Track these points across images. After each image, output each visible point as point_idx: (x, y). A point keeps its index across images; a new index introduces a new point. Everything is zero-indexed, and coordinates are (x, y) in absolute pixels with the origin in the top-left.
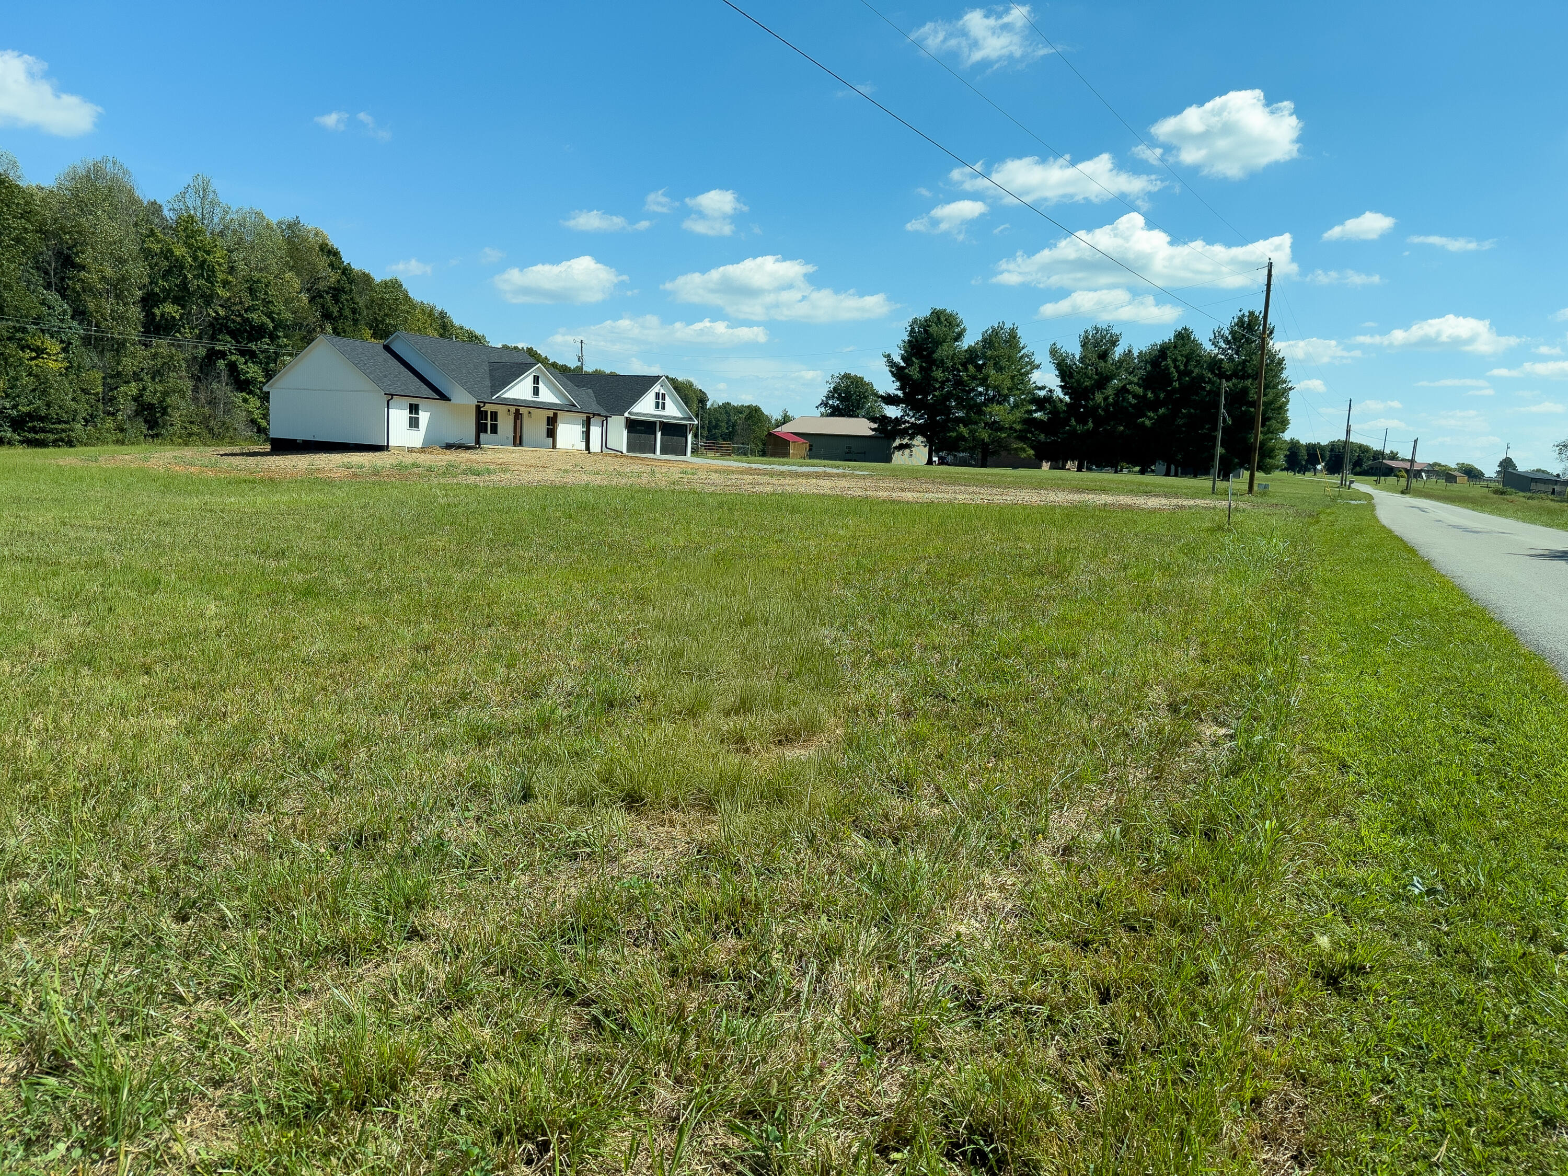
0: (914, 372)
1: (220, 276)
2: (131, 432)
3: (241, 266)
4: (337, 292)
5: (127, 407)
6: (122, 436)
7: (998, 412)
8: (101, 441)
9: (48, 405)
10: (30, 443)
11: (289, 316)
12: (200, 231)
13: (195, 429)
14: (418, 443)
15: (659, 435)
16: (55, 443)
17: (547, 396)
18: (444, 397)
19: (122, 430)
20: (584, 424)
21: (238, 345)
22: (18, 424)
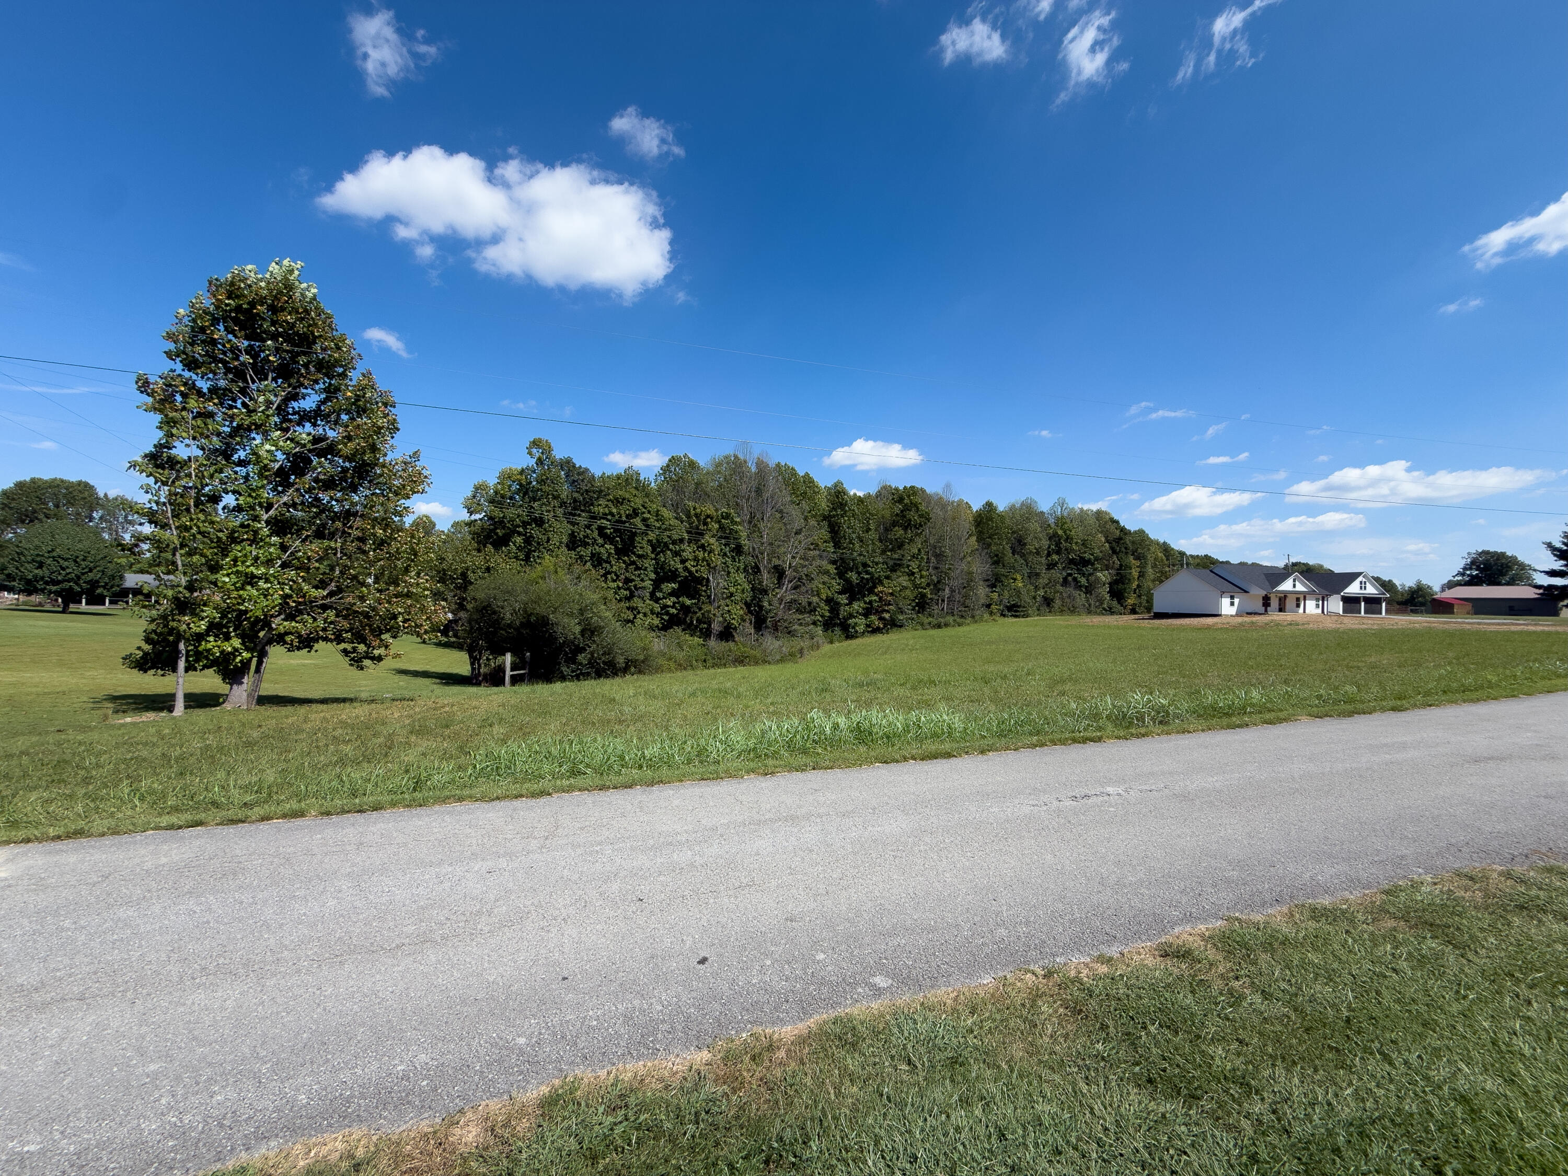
1: (1073, 540)
2: (1043, 611)
3: (1080, 533)
4: (1119, 540)
5: (1040, 600)
6: (1039, 613)
8: (1034, 615)
9: (1020, 601)
10: (1013, 616)
11: (1099, 554)
12: (1064, 522)
13: (1065, 608)
14: (1234, 613)
15: (1363, 604)
16: (1023, 617)
17: (1299, 587)
18: (1246, 592)
19: (1039, 610)
20: (1317, 600)
21: (1078, 570)
22: (1010, 609)
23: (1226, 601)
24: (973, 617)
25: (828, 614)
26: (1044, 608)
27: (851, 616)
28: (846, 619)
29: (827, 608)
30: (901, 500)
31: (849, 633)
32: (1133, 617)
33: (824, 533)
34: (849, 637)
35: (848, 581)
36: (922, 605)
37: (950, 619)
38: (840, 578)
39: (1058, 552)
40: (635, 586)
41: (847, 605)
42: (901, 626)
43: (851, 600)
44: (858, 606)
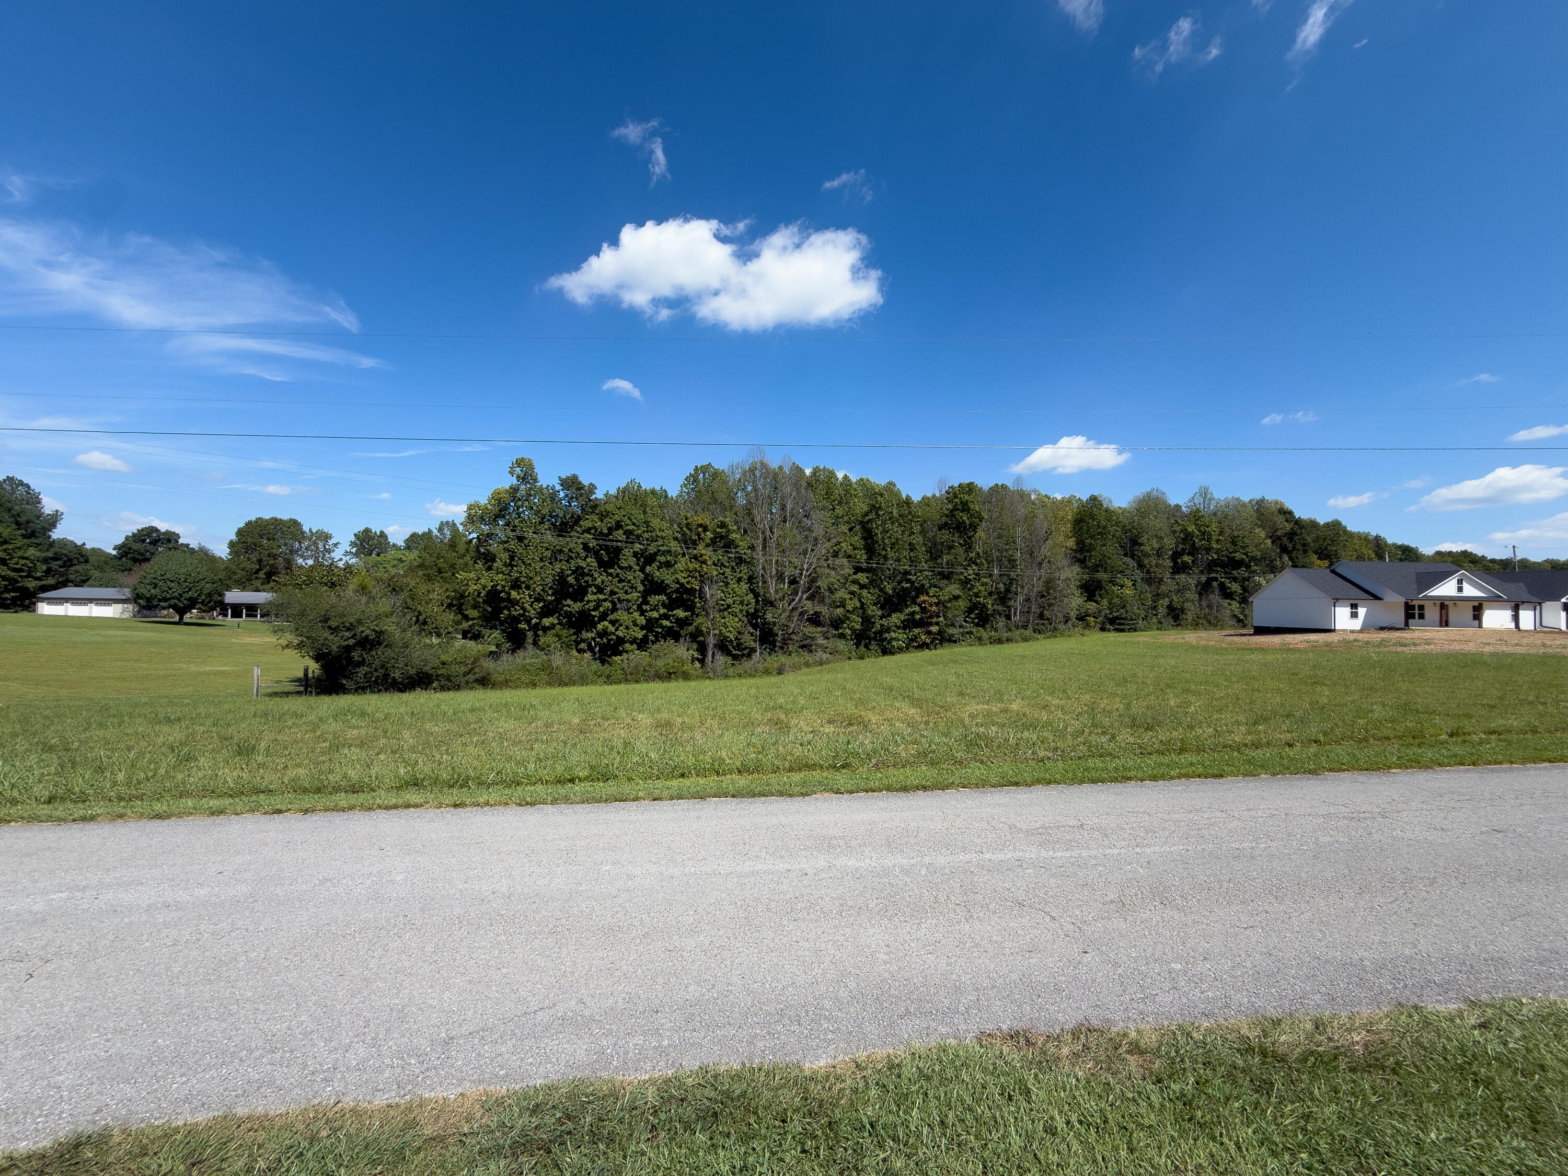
1: (1214, 538)
2: (1165, 624)
3: (1226, 529)
4: (1291, 535)
5: (1162, 611)
6: (1160, 626)
8: (1151, 629)
9: (1127, 612)
10: (1117, 630)
11: (1258, 553)
12: (1203, 516)
13: (1201, 621)
14: (1358, 628)
16: (1129, 630)
17: (1471, 592)
18: (1377, 598)
19: (1160, 623)
20: (1506, 609)
21: (1225, 573)
22: (1112, 621)
23: (1343, 611)
24: (1054, 631)
25: (859, 628)
26: (1168, 621)
27: (888, 630)
28: (880, 632)
29: (859, 620)
30: (954, 499)
31: (886, 649)
33: (857, 540)
34: (885, 652)
35: (883, 591)
36: (983, 619)
37: (1020, 633)
38: (872, 588)
39: (1191, 553)
40: (619, 599)
41: (884, 617)
42: (955, 642)
43: (888, 612)
44: (896, 618)
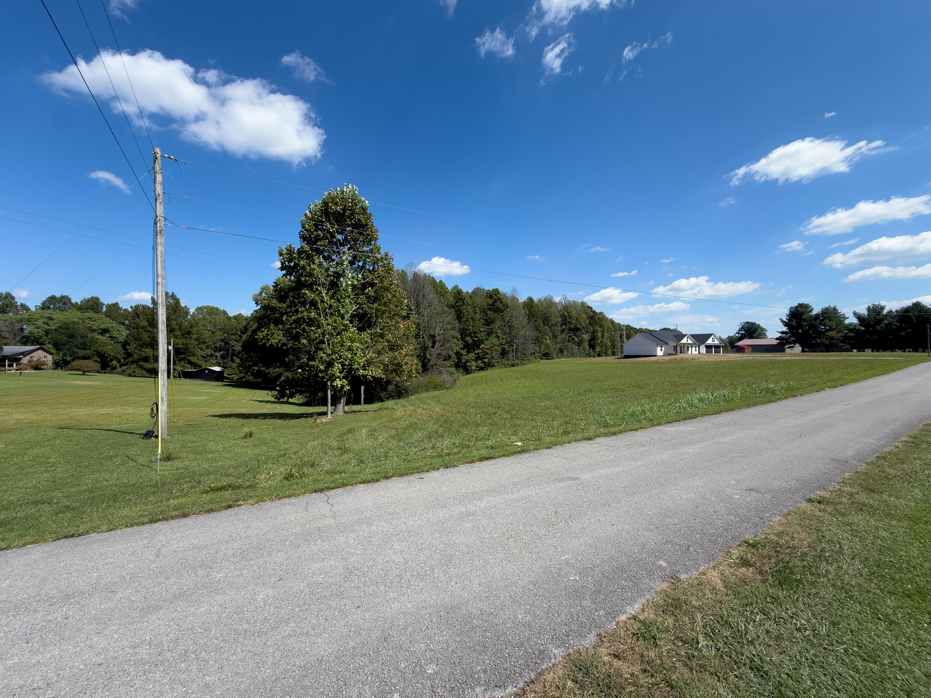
0: (794, 323)
1: (572, 318)
4: (592, 317)
5: (558, 350)
7: (833, 334)
8: (556, 358)
9: (549, 351)
10: (546, 359)
12: (569, 308)
13: (568, 354)
14: (663, 354)
15: (713, 349)
16: (551, 359)
17: (690, 342)
18: (667, 344)
19: (557, 355)
20: (696, 347)
21: (574, 333)
22: (544, 355)
23: (659, 349)
24: (528, 360)
25: (456, 361)
26: (560, 354)
27: (468, 361)
28: (466, 363)
29: (456, 357)
30: (491, 297)
31: (467, 371)
32: (614, 357)
33: (453, 315)
34: (468, 373)
35: (466, 342)
36: (503, 354)
37: (518, 361)
38: (462, 341)
39: (565, 324)
41: (466, 355)
42: (493, 366)
43: (468, 352)
44: (472, 356)
